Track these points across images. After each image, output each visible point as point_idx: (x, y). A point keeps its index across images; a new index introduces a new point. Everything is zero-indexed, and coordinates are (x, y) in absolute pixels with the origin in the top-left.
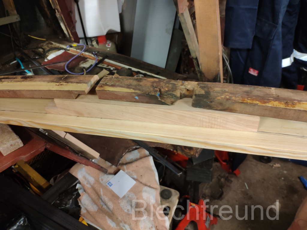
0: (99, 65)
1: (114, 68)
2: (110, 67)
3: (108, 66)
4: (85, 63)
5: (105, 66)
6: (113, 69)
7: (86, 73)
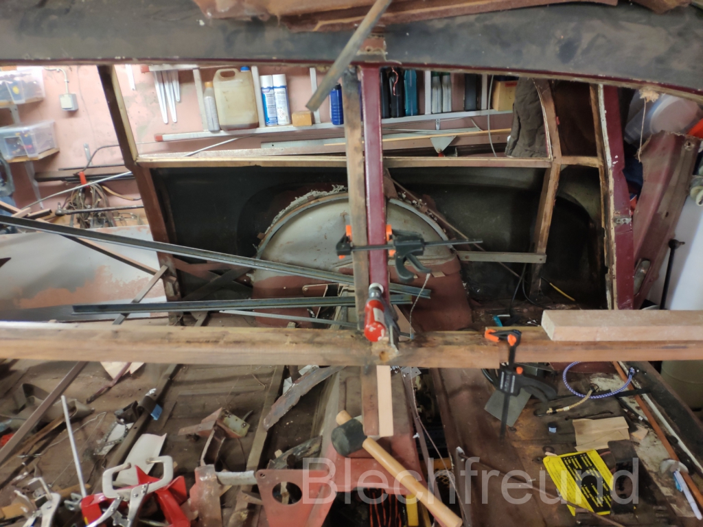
0: (625, 399)
1: (646, 419)
2: (640, 412)
3: (638, 408)
4: (603, 379)
5: (633, 406)
6: (644, 420)
7: (589, 399)
